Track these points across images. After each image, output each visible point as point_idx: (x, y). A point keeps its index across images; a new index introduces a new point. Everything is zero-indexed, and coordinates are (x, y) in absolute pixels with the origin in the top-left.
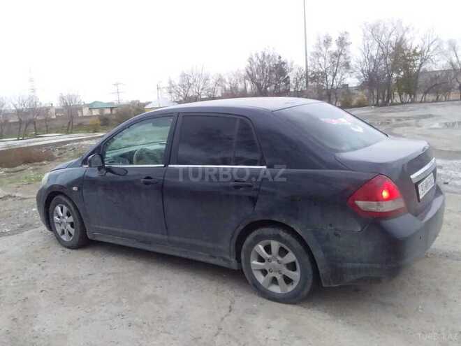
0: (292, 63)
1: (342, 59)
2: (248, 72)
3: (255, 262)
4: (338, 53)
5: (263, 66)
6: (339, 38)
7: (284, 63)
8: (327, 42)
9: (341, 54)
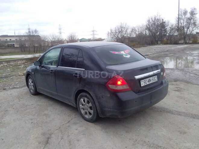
0: (168, 22)
1: (192, 21)
2: (147, 26)
3: (81, 106)
4: (190, 18)
5: (154, 24)
6: (191, 11)
7: (164, 22)
8: (185, 13)
9: (192, 18)
